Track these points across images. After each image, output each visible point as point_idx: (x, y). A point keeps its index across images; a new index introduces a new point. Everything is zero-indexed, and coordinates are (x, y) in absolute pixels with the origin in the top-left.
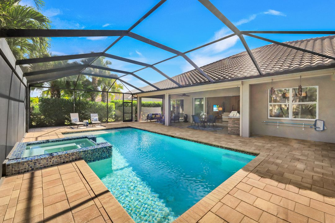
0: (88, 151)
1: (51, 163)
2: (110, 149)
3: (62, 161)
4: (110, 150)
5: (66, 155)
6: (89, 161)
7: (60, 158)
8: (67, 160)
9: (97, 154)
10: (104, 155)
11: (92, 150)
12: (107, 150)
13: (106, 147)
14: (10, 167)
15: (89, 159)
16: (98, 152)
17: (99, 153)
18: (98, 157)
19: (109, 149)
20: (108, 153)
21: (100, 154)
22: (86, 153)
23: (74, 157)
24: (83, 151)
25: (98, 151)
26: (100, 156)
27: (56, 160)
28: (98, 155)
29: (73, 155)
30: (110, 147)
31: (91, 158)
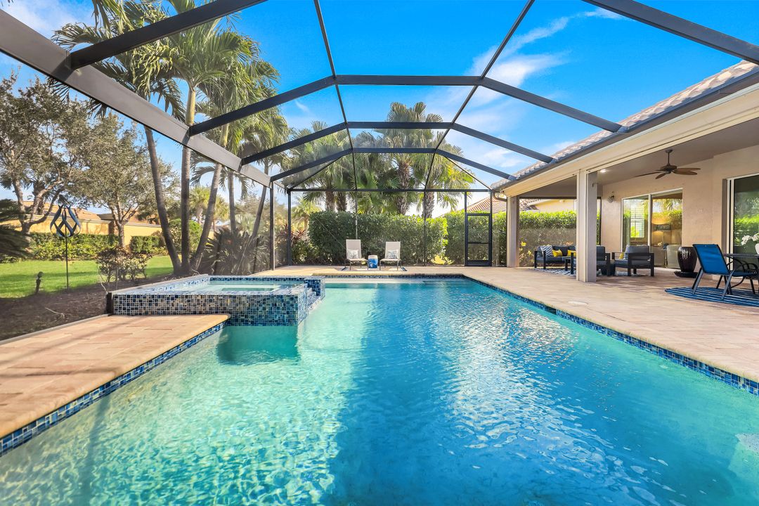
0: (240, 297)
1: (174, 308)
2: (291, 302)
3: (192, 309)
4: (292, 305)
5: (199, 298)
6: (242, 321)
7: (189, 301)
8: (200, 308)
9: (261, 309)
10: (276, 316)
11: (248, 298)
12: (284, 304)
13: (281, 297)
14: (118, 300)
15: (244, 317)
16: (264, 306)
17: (264, 309)
18: (263, 318)
19: (288, 303)
20: (288, 313)
21: (267, 310)
22: (237, 301)
23: (213, 305)
24: (230, 296)
25: (264, 303)
26: (266, 317)
27: (182, 304)
28: (263, 314)
29: (211, 301)
30: (292, 299)
31: (246, 316)
